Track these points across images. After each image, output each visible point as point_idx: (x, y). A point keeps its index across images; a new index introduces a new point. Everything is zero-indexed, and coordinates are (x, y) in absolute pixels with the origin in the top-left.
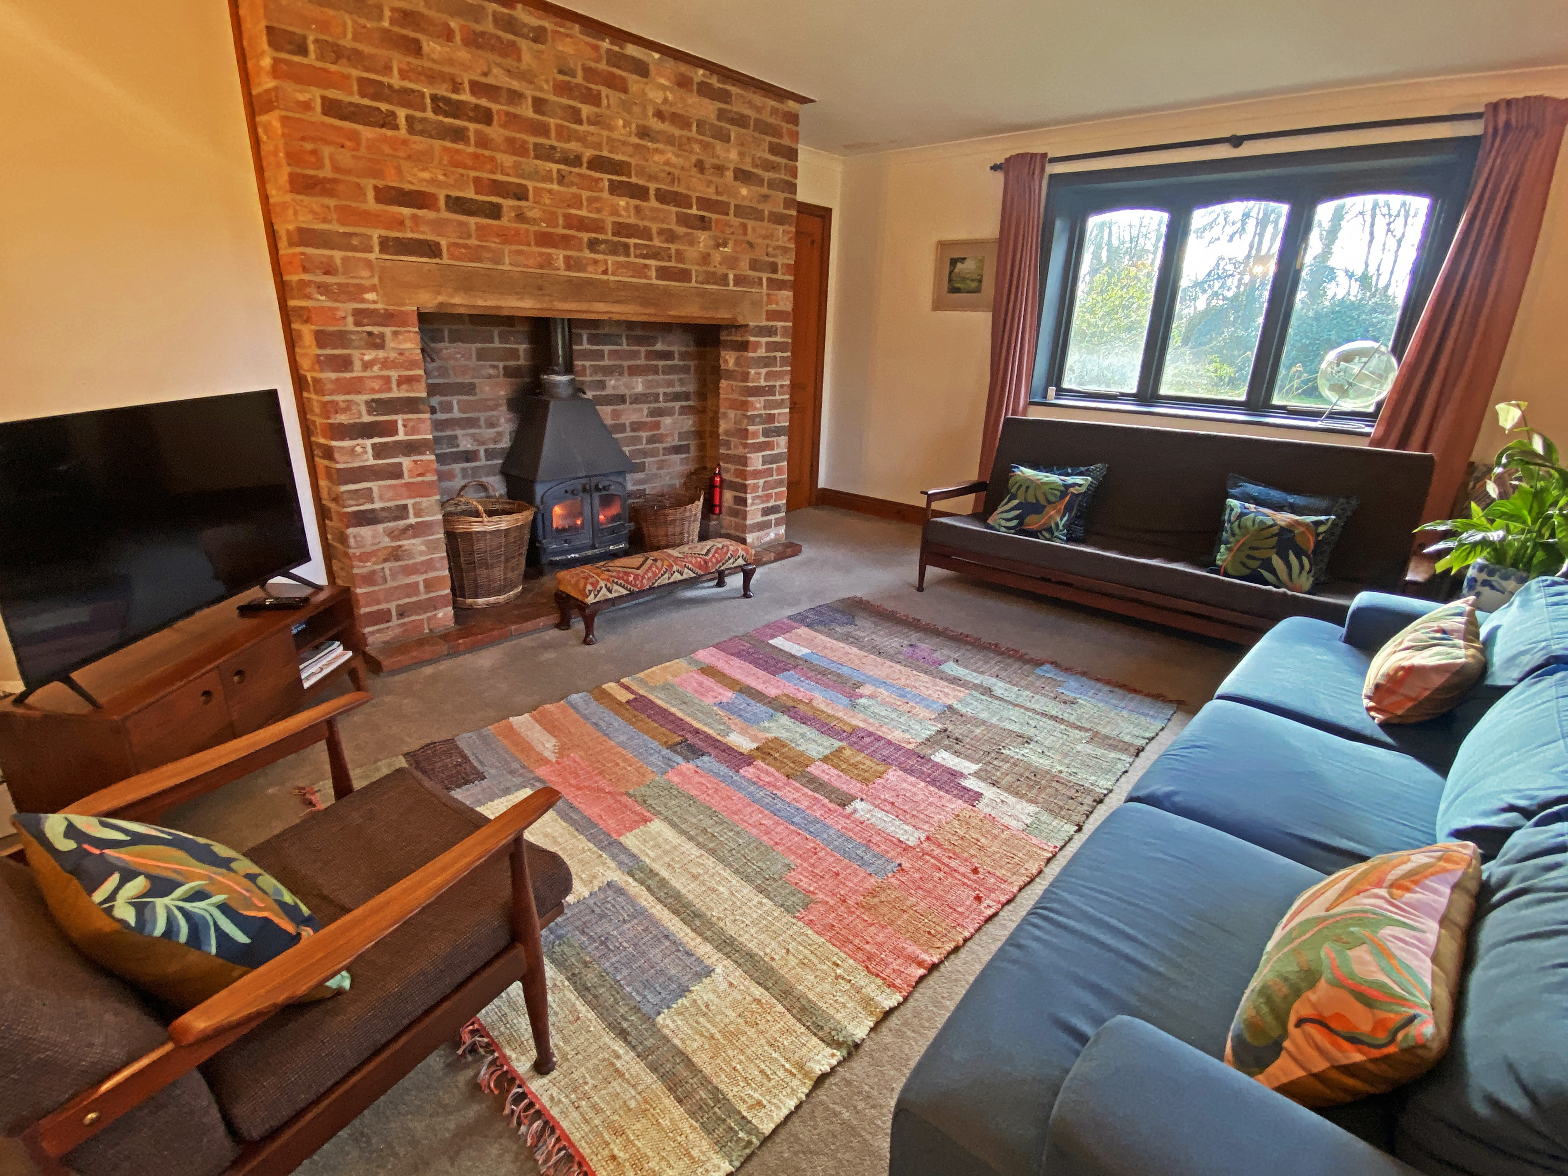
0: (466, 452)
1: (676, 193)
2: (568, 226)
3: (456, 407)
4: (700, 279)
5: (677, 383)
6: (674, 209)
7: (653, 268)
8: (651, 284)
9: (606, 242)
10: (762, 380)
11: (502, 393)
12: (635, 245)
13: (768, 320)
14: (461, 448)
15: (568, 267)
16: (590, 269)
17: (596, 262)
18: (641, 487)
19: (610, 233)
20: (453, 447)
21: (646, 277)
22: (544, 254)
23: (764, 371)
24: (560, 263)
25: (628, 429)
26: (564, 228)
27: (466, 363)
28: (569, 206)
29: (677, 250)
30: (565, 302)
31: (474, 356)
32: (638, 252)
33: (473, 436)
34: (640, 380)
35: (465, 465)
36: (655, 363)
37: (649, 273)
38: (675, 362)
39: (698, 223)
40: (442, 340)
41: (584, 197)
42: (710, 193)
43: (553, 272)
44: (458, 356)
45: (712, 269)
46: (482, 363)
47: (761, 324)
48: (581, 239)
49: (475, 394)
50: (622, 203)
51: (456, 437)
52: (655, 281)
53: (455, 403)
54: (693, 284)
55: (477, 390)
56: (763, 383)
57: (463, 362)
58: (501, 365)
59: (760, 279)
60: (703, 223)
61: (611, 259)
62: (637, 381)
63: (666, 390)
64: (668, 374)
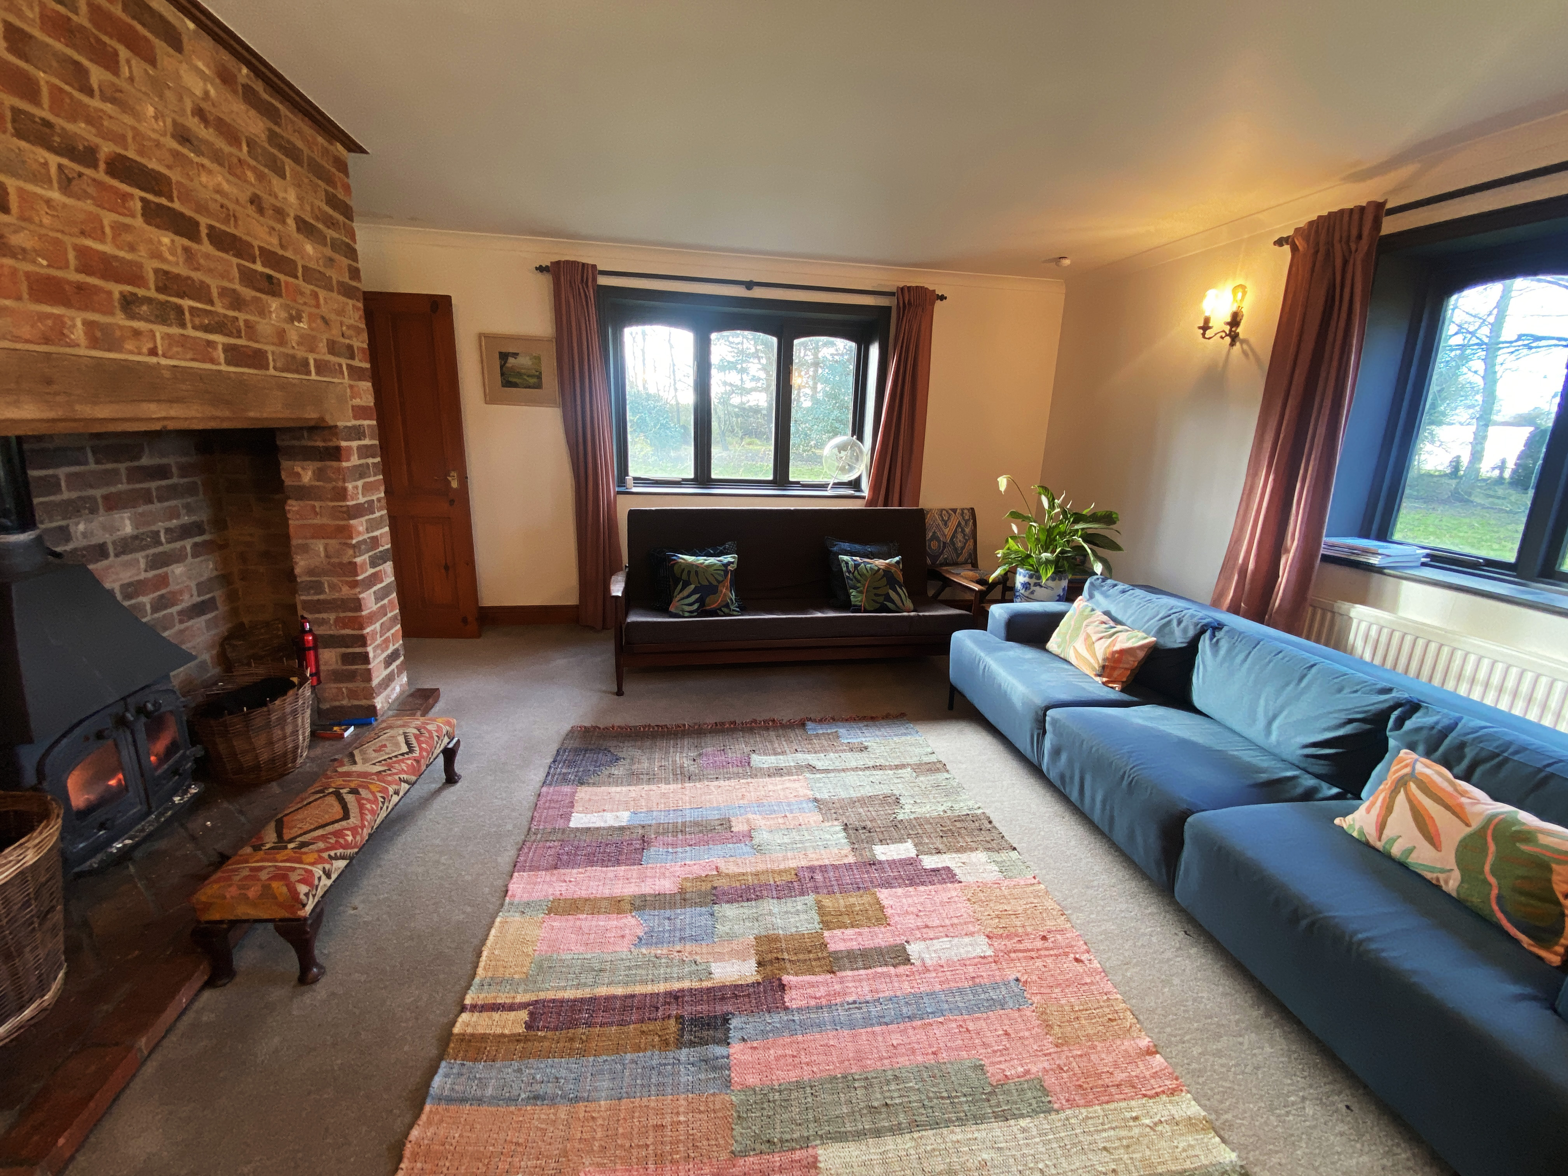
1: (234, 236)
2: (83, 269)
4: (279, 365)
5: (182, 511)
6: (235, 261)
7: (220, 347)
8: (219, 371)
9: (149, 300)
10: (360, 496)
12: (192, 309)
13: (355, 418)
15: (94, 343)
16: (129, 345)
17: (137, 333)
19: (152, 286)
21: (212, 361)
22: (49, 316)
23: (360, 483)
24: (78, 333)
26: (78, 270)
28: (83, 233)
29: (246, 322)
30: (95, 403)
32: (197, 321)
34: (126, 515)
36: (145, 485)
37: (215, 354)
38: (175, 480)
39: (265, 284)
41: (106, 222)
42: (272, 243)
43: (68, 350)
45: (291, 352)
47: (349, 424)
48: (110, 293)
50: (166, 240)
52: (224, 368)
54: (272, 371)
56: (362, 500)
59: (340, 365)
60: (271, 287)
61: (160, 330)
62: (122, 518)
63: (168, 524)
64: (167, 500)
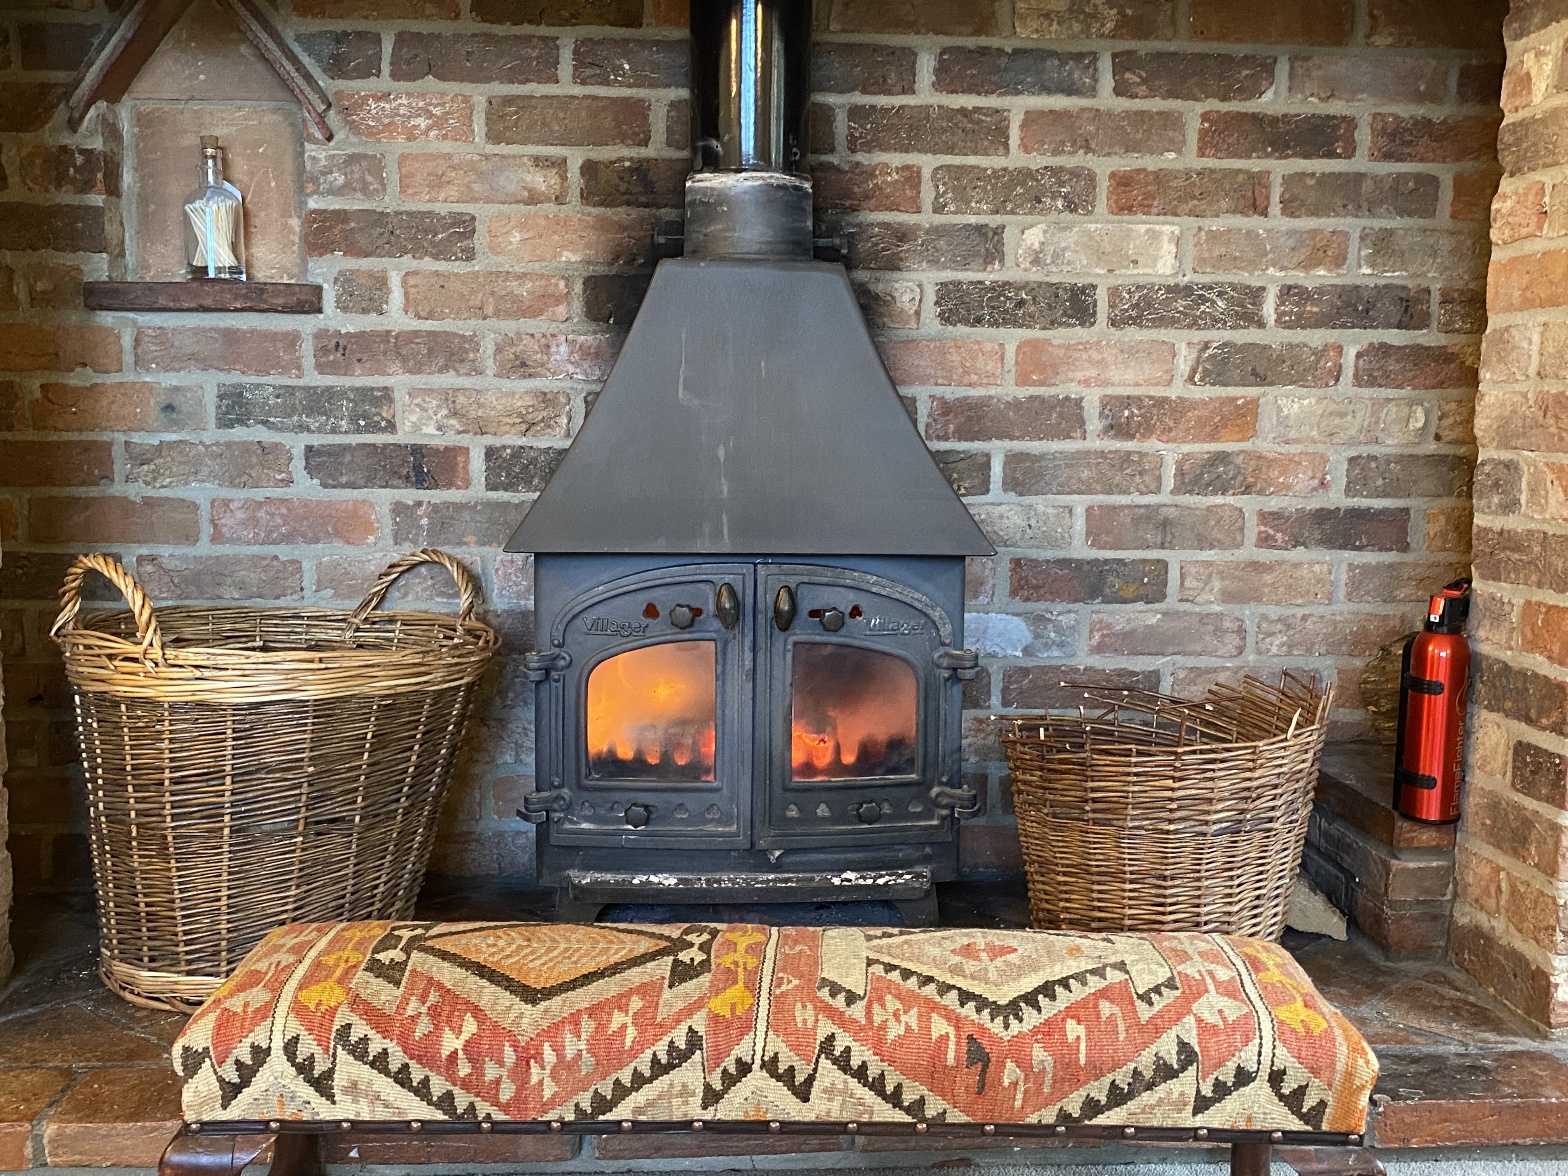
0: (417, 450)
3: (396, 296)
5: (1356, 251)
11: (567, 256)
14: (402, 437)
18: (1141, 664)
20: (373, 427)
25: (1094, 423)
27: (447, 147)
31: (479, 126)
33: (448, 396)
34: (1168, 228)
35: (409, 495)
36: (1254, 165)
38: (1360, 163)
40: (370, 69)
44: (422, 122)
46: (503, 149)
49: (470, 255)
51: (386, 396)
53: (395, 281)
55: (480, 240)
57: (434, 143)
58: (576, 157)
62: (1155, 236)
63: (1298, 277)
64: (1315, 212)
